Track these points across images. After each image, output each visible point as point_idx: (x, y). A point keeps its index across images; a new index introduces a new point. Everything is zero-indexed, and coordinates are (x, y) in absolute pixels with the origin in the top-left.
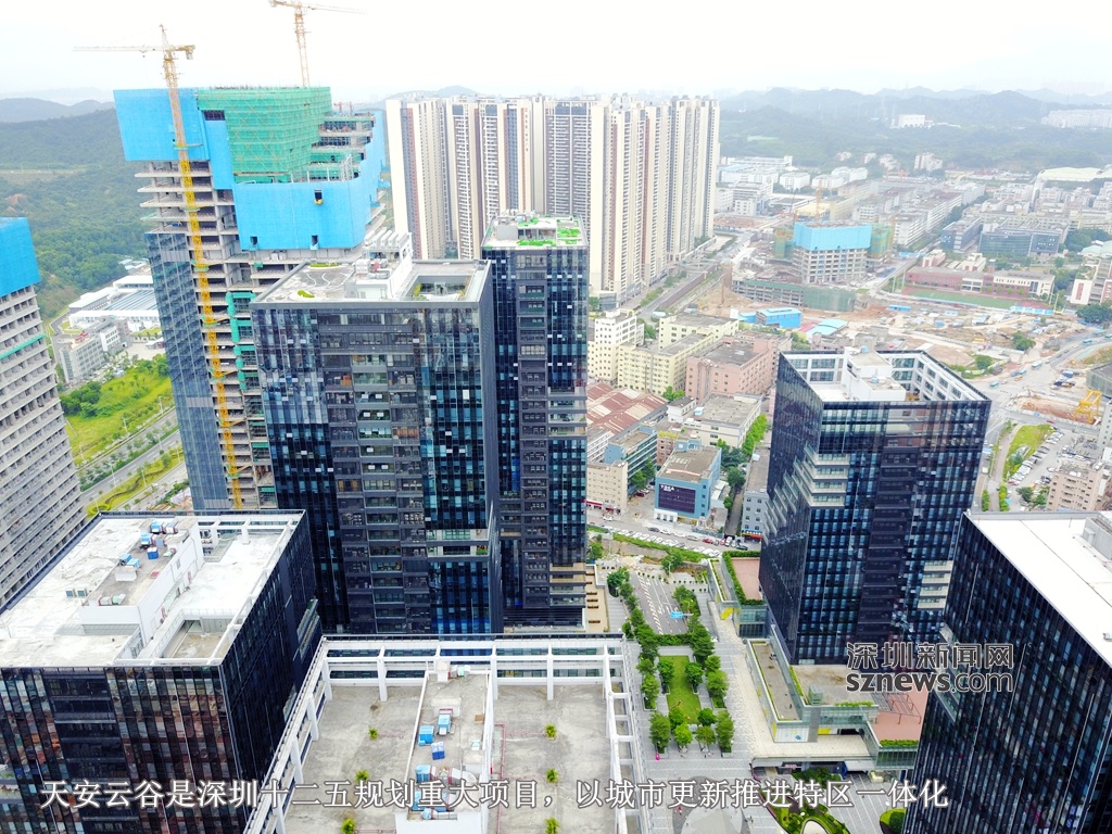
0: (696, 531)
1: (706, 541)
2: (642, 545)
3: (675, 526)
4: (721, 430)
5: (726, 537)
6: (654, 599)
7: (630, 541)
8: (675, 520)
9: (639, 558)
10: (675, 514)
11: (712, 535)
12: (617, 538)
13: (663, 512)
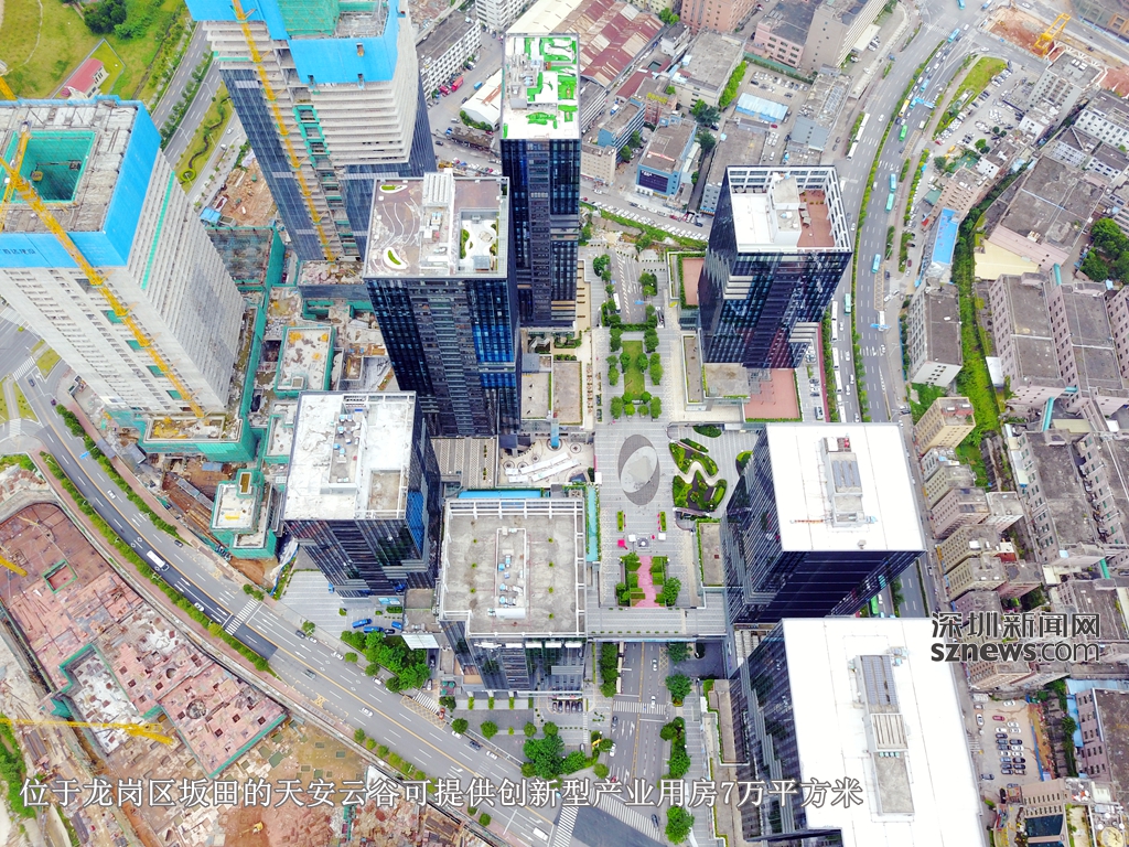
0: (666, 206)
1: (672, 217)
2: (622, 222)
3: (650, 201)
4: (702, 91)
5: (688, 213)
6: (626, 278)
7: (614, 218)
8: (651, 194)
9: (619, 234)
10: (651, 191)
11: (678, 210)
12: (605, 215)
13: (642, 188)
